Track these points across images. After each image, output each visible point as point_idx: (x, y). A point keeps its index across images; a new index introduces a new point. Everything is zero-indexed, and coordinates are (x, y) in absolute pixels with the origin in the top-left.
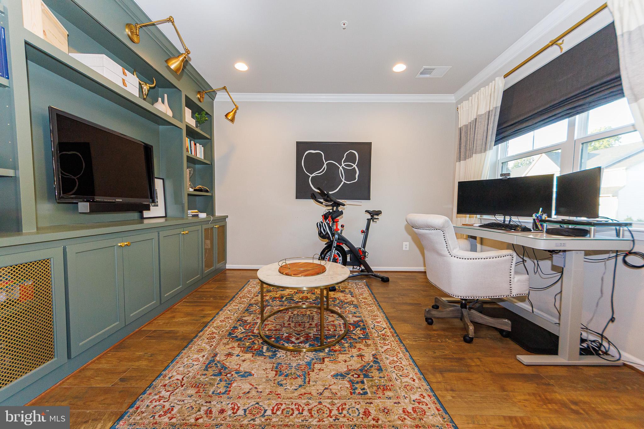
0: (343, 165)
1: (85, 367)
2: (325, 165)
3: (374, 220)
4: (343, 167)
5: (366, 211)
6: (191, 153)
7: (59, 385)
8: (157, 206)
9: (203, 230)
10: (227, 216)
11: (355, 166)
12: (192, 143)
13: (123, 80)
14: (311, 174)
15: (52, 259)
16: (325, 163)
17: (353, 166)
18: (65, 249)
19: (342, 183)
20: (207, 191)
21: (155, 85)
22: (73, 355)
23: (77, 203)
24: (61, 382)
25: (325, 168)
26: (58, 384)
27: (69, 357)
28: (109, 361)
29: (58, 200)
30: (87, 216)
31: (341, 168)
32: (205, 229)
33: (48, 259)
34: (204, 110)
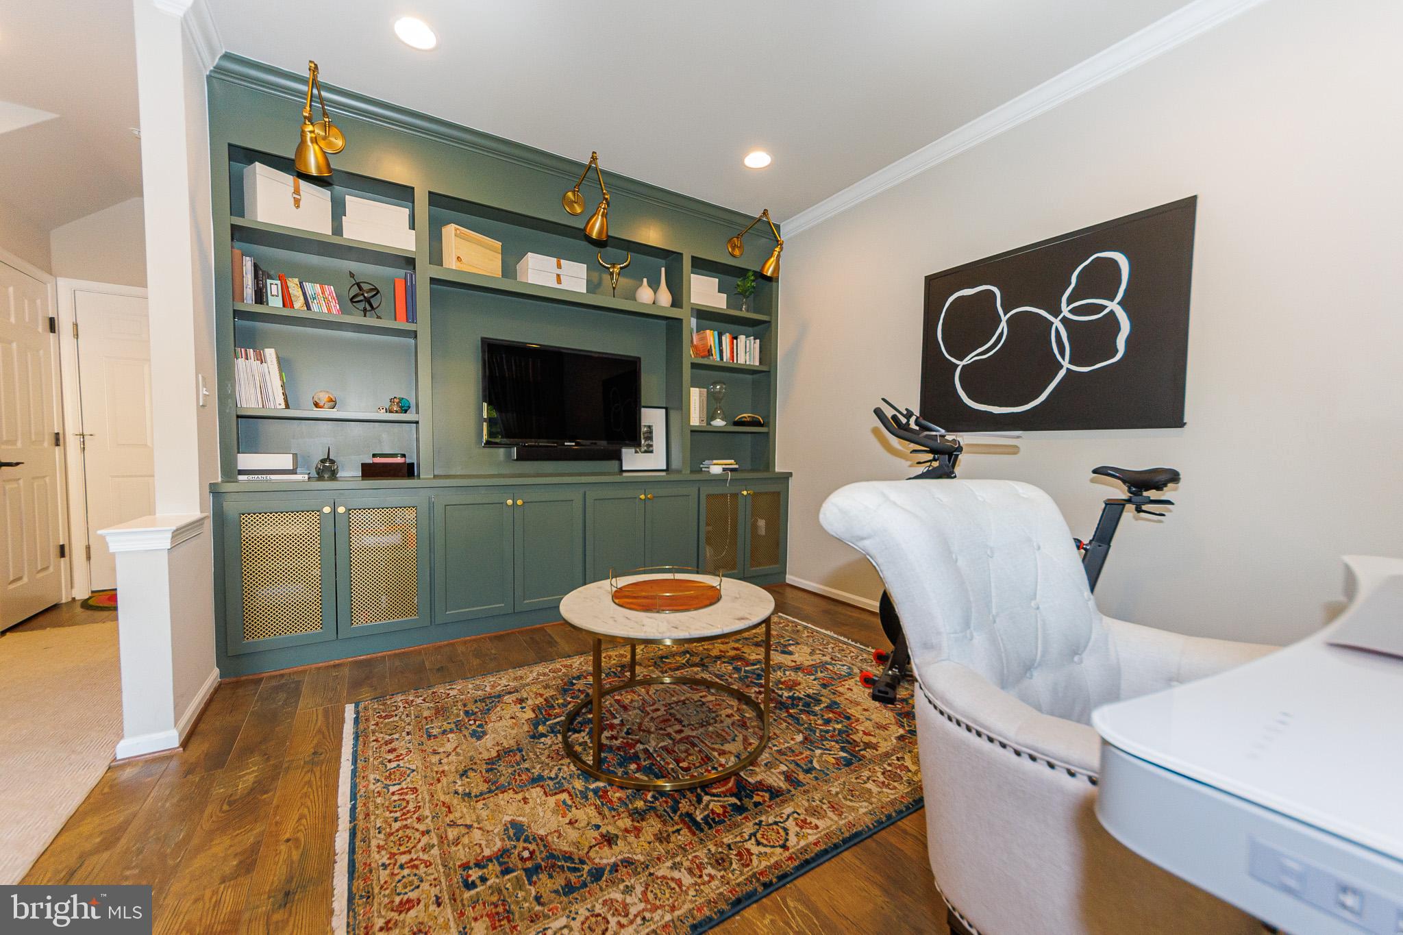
0: (1065, 311)
2: (1003, 325)
3: (1144, 507)
4: (1065, 321)
5: (1095, 472)
6: (722, 358)
8: (652, 452)
9: (703, 497)
10: (790, 474)
11: (1113, 306)
12: (726, 339)
13: (558, 276)
14: (961, 360)
16: (1004, 319)
17: (1106, 307)
19: (1062, 373)
20: (758, 424)
21: (630, 262)
22: (438, 621)
25: (1002, 333)
27: (432, 621)
31: (1057, 323)
32: (708, 496)
33: (413, 508)
34: (748, 270)
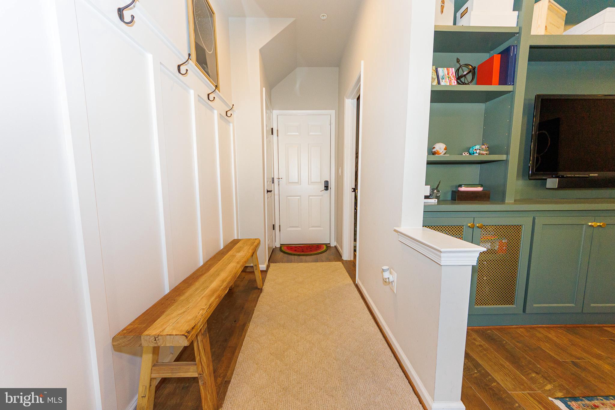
1: (536, 327)
7: (515, 328)
15: (523, 226)
18: (534, 219)
22: (527, 311)
23: (546, 179)
24: (516, 326)
26: (514, 326)
27: (524, 310)
28: (559, 336)
29: (531, 177)
30: (554, 191)
33: (521, 226)
